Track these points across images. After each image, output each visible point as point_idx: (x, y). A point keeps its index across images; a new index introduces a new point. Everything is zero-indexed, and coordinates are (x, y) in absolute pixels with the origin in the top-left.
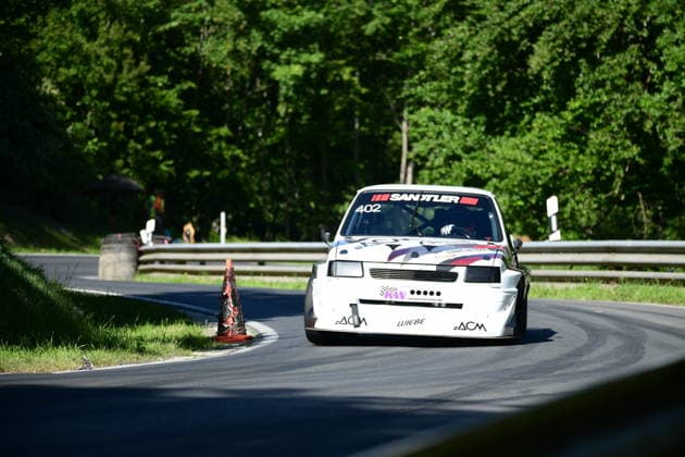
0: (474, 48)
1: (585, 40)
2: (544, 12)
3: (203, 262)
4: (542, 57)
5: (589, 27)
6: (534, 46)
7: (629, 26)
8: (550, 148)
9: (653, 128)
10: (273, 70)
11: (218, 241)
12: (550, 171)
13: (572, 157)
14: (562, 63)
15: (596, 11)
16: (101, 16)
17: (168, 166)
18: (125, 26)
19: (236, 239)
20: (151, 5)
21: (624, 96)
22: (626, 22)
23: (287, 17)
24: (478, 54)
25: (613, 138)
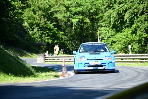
1: (136, 12)
2: (127, 7)
3: (58, 59)
4: (127, 16)
5: (137, 10)
6: (125, 14)
7: (145, 10)
8: (129, 35)
10: (72, 20)
11: (61, 55)
12: (129, 40)
13: (133, 37)
14: (131, 17)
15: (138, 7)
16: (37, 9)
17: (51, 40)
18: (42, 11)
19: (65, 54)
20: (47, 7)
21: (144, 24)
22: (144, 9)
23: (75, 9)
24: (114, 16)
25: (142, 33)
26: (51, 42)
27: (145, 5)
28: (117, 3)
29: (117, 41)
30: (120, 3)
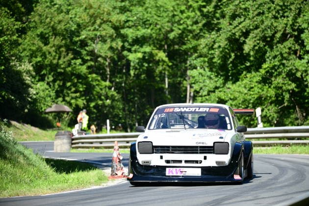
0: (219, 42)
1: (269, 37)
2: (250, 25)
3: (101, 143)
4: (250, 45)
5: (271, 31)
6: (246, 40)
7: (289, 30)
8: (255, 86)
9: (302, 76)
10: (128, 56)
11: (106, 133)
12: (256, 96)
13: (265, 90)
14: (259, 47)
15: (273, 24)
16: (51, 34)
17: (83, 100)
18: (61, 38)
19: (114, 131)
20: (73, 29)
21: (288, 61)
22: (287, 29)
23: (134, 32)
24: (221, 45)
25: (283, 80)
26: (84, 104)
27: (288, 21)
28: (227, 17)
29: (228, 100)
30: (234, 17)
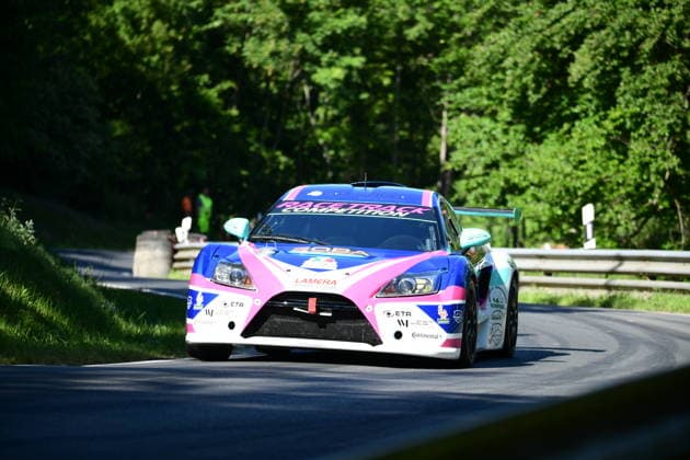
0: (515, 54)
1: (627, 48)
2: (586, 20)
4: (583, 65)
5: (632, 36)
6: (576, 54)
7: (671, 36)
8: (590, 158)
10: (314, 73)
12: (590, 183)
13: (611, 168)
14: (604, 71)
15: (638, 20)
18: (167, 25)
20: (194, 5)
24: (519, 60)
25: (653, 148)
27: (672, 15)
29: (527, 187)
